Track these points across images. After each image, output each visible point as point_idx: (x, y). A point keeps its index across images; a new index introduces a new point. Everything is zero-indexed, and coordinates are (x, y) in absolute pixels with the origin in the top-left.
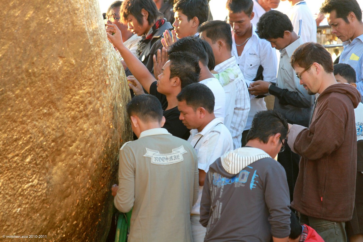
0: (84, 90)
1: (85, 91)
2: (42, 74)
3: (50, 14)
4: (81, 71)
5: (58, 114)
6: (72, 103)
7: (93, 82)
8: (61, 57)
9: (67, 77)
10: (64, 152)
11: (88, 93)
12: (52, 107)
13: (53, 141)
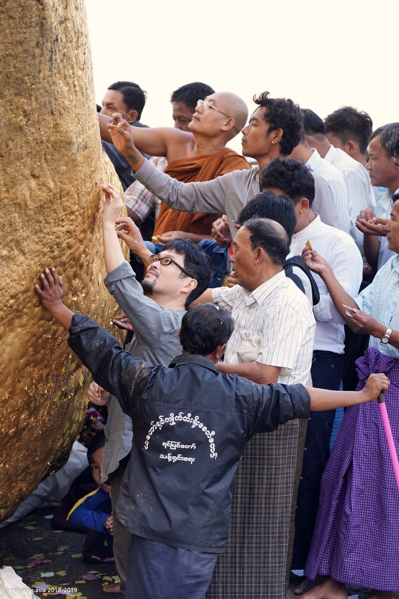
0: (63, 226)
1: (64, 229)
2: (5, 198)
3: (25, 111)
4: (60, 199)
5: (21, 258)
6: (44, 245)
7: (77, 216)
8: (34, 176)
9: (41, 206)
10: (26, 314)
11: (67, 232)
12: (14, 247)
13: (12, 297)
